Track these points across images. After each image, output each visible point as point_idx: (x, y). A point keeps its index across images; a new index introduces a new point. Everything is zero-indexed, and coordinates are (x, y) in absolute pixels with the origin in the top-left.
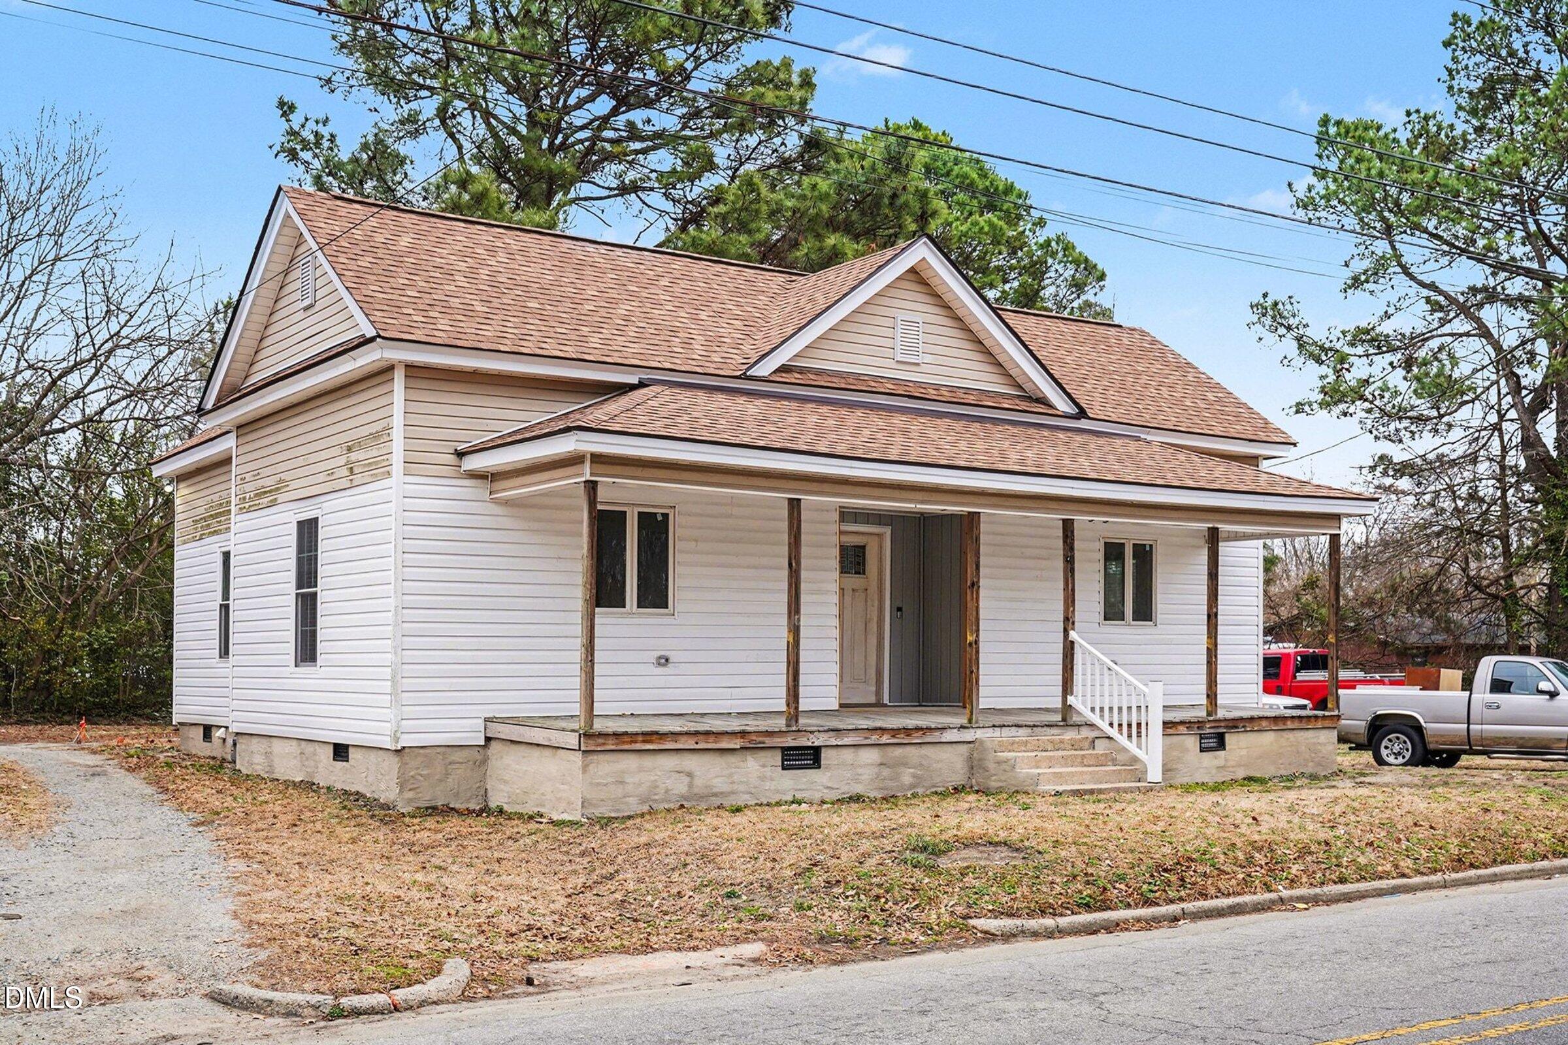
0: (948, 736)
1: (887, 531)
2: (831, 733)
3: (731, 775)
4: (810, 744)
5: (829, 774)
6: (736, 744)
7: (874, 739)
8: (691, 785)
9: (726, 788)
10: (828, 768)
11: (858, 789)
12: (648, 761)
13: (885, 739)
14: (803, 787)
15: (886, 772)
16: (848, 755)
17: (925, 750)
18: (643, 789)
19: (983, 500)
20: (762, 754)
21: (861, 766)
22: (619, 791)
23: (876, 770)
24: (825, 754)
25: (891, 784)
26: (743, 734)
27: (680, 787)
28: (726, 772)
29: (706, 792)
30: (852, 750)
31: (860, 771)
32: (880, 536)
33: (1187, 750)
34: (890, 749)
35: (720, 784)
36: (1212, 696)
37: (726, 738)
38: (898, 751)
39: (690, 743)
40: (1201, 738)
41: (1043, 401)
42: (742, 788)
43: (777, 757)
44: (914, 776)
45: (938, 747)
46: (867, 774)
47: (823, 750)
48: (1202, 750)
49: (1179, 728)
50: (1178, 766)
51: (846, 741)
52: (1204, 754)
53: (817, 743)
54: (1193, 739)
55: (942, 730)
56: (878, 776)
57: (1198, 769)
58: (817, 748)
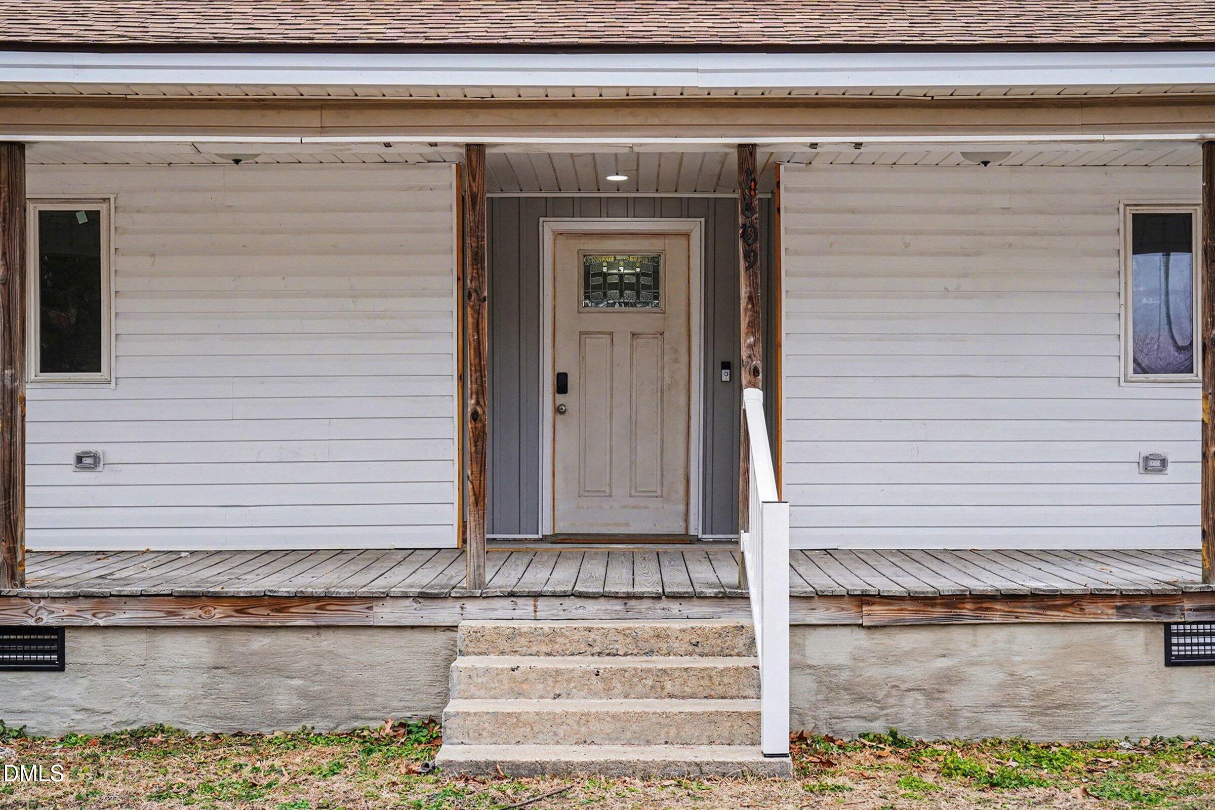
0: (385, 613)
1: (695, 227)
2: (84, 604)
4: (31, 622)
5: (86, 683)
7: (190, 615)
11: (163, 716)
13: (218, 614)
14: (25, 706)
15: (228, 684)
17: (327, 641)
19: (484, 117)
21: (165, 671)
23: (204, 678)
24: (71, 641)
25: (244, 710)
30: (142, 636)
31: (162, 679)
32: (687, 235)
33: (1122, 662)
34: (237, 638)
38: (260, 642)
40: (1168, 635)
44: (304, 694)
45: (362, 636)
46: (182, 685)
47: (67, 634)
48: (1171, 661)
49: (1090, 608)
50: (1089, 698)
51: (121, 617)
52: (1179, 672)
53: (47, 620)
54: (1140, 635)
55: (370, 600)
56: (209, 690)
57: (1160, 705)
58: (59, 632)
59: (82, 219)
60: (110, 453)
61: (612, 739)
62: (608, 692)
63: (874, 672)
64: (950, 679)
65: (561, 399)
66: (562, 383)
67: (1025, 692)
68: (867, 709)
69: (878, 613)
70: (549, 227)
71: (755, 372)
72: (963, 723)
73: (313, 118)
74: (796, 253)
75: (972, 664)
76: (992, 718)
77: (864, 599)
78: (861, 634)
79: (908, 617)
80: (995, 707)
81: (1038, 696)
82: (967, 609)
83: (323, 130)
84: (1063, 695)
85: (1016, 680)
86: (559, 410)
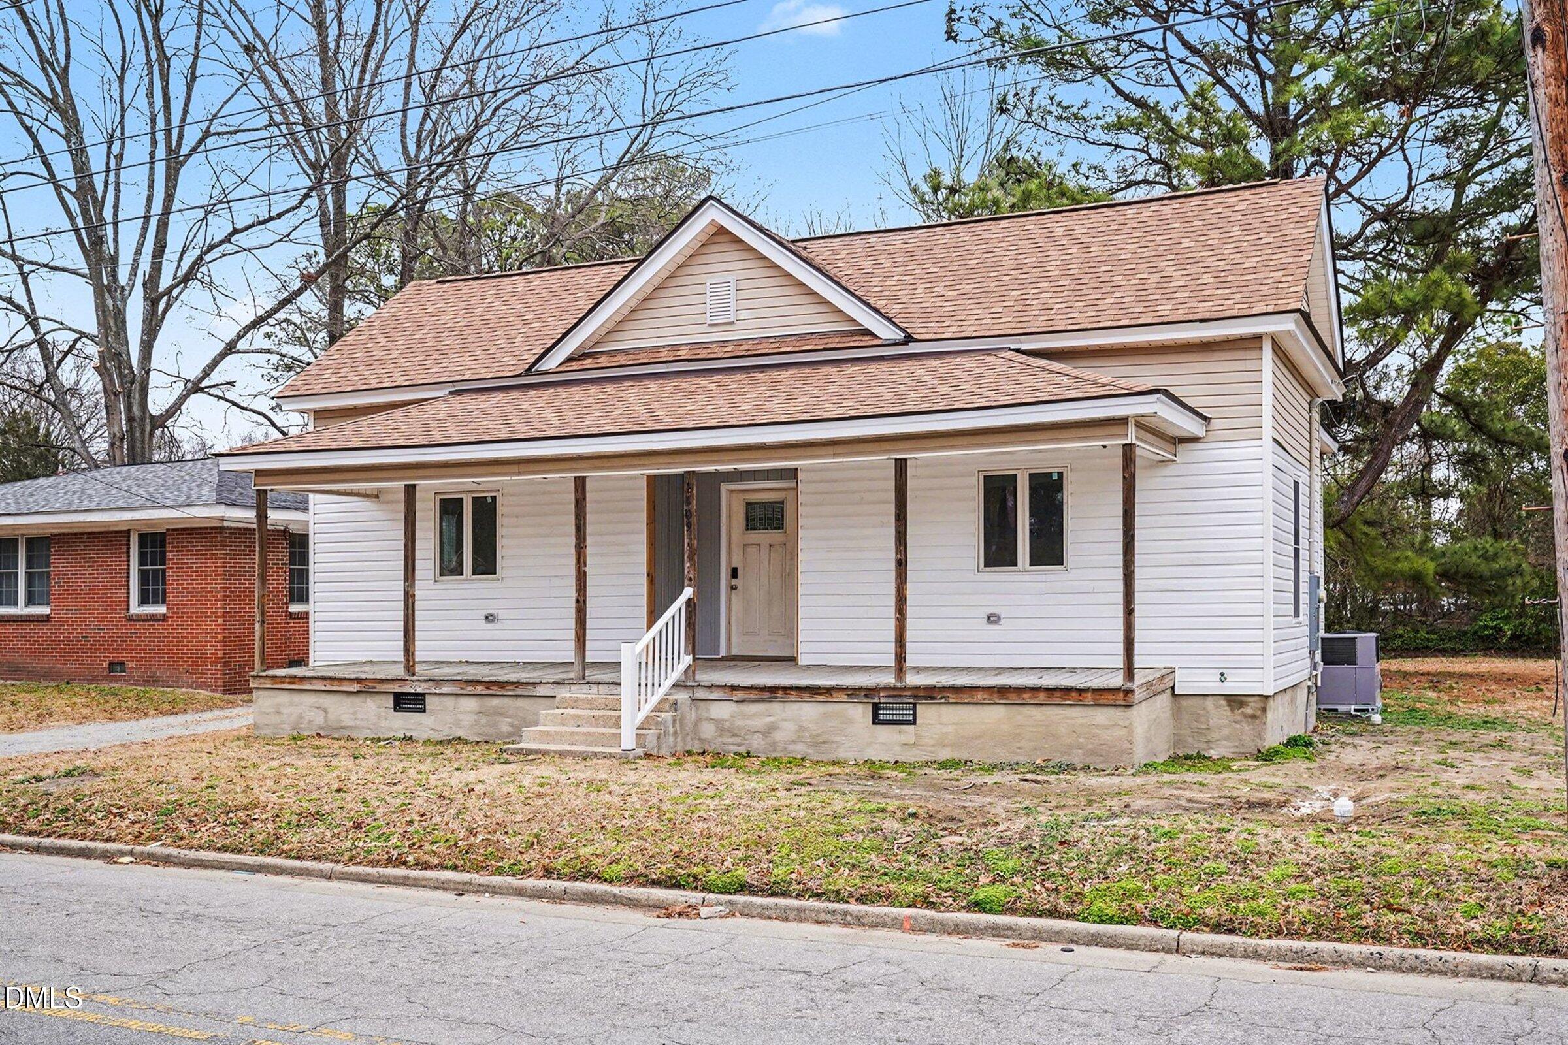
0: (540, 691)
2: (431, 683)
3: (354, 713)
4: (413, 691)
5: (433, 718)
6: (354, 687)
7: (469, 690)
8: (326, 718)
9: (351, 723)
10: (432, 713)
11: (461, 733)
12: (297, 698)
13: (479, 689)
14: (412, 727)
15: (484, 720)
16: (449, 702)
17: (520, 702)
18: (293, 718)
20: (377, 697)
21: (461, 713)
22: (275, 719)
23: (476, 717)
24: (428, 699)
25: (490, 732)
26: (358, 680)
27: (319, 719)
28: (351, 710)
29: (336, 725)
30: (452, 698)
31: (461, 717)
33: (851, 721)
34: (486, 700)
35: (347, 720)
36: (901, 658)
37: (346, 683)
38: (495, 702)
39: (320, 686)
40: (874, 709)
41: (867, 332)
42: (364, 724)
43: (390, 701)
44: (511, 725)
45: (533, 700)
46: (468, 720)
47: (426, 697)
48: (876, 721)
49: (835, 694)
50: (838, 739)
51: (444, 690)
52: (879, 727)
53: (419, 690)
54: (860, 708)
55: (534, 684)
56: (477, 722)
57: (870, 744)
58: (423, 695)
59: (489, 500)
60: (501, 614)
61: (582, 743)
62: (597, 725)
63: (739, 723)
64: (772, 728)
65: (734, 582)
66: (734, 573)
67: (807, 735)
68: (737, 740)
69: (740, 695)
70: (724, 488)
71: (690, 580)
72: (779, 749)
73: (515, 468)
74: (806, 505)
75: (783, 720)
76: (792, 747)
77: (734, 688)
78: (734, 705)
79: (753, 696)
80: (794, 741)
81: (812, 737)
82: (780, 694)
83: (520, 473)
84: (824, 737)
85: (802, 729)
86: (733, 588)
